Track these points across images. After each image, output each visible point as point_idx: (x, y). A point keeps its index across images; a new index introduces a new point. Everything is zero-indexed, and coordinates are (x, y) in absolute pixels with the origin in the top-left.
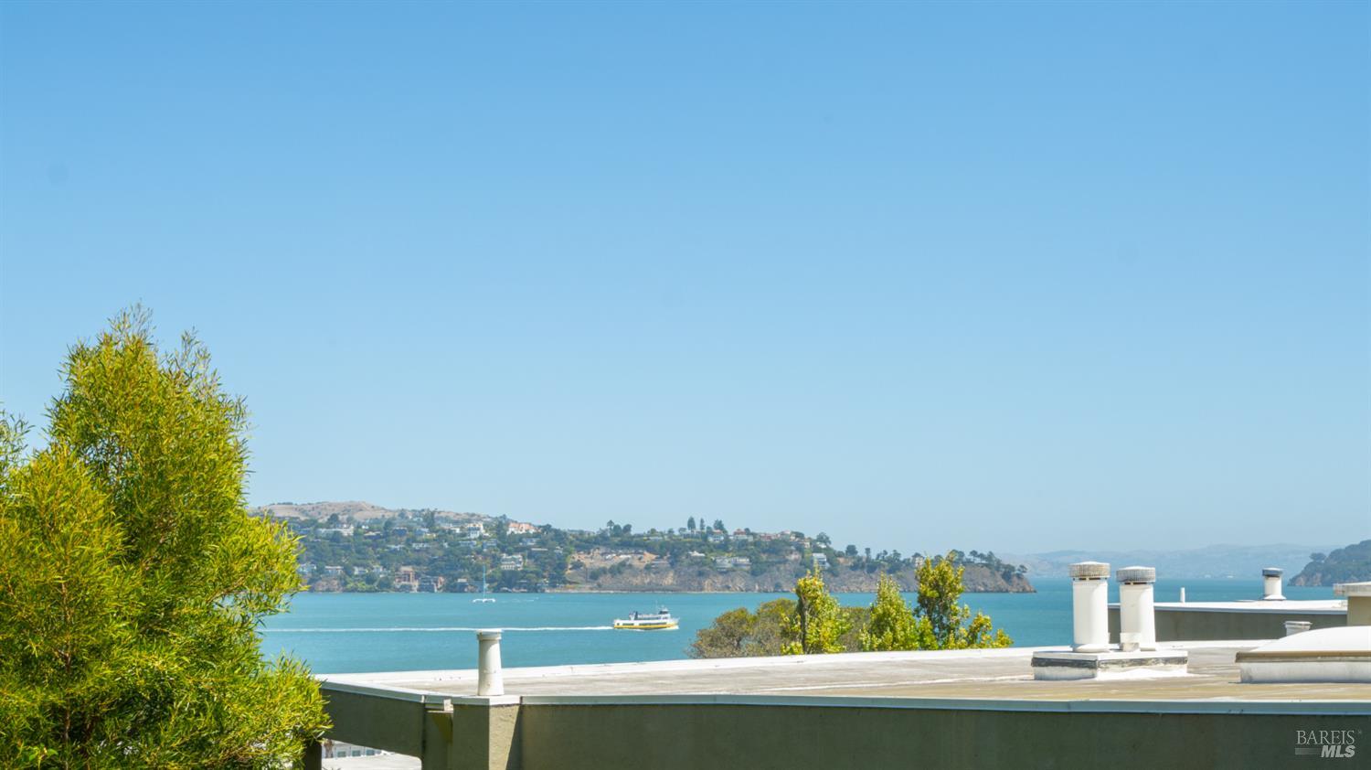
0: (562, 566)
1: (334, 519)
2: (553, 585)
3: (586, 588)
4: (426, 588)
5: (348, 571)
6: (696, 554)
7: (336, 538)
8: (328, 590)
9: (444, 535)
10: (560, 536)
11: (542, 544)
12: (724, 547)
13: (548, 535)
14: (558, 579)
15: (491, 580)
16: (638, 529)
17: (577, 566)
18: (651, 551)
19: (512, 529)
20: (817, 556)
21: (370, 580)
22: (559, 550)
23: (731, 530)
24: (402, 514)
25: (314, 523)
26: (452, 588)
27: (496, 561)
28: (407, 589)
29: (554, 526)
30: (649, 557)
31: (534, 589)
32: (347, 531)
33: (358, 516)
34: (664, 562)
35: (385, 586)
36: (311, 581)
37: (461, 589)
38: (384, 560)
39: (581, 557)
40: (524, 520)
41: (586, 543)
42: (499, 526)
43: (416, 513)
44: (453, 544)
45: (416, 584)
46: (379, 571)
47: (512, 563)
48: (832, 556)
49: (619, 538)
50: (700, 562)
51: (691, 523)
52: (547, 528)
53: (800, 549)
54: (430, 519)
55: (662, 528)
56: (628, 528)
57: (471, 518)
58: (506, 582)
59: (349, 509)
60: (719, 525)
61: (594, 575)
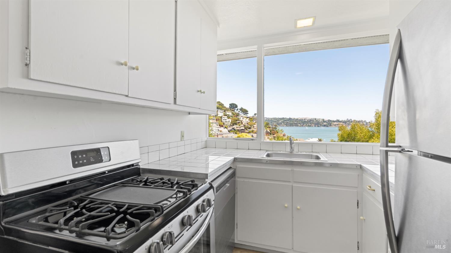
0: (331, 124)
1: (305, 119)
2: (330, 126)
3: (334, 126)
4: (315, 126)
5: (306, 124)
6: (348, 123)
7: (305, 121)
8: (304, 126)
9: (317, 121)
10: (331, 121)
11: (328, 122)
12: (352, 122)
13: (329, 121)
14: (330, 125)
15: (322, 125)
16: (340, 120)
17: (333, 124)
18: (342, 122)
19: (325, 120)
20: (364, 123)
21: (309, 125)
22: (331, 122)
23: (352, 120)
24: (312, 118)
25: (302, 120)
26: (318, 126)
27: (323, 123)
28: (313, 126)
29: (330, 120)
30: (342, 123)
31: (328, 126)
32: (306, 120)
33: (307, 119)
34: (344, 123)
35: (310, 126)
36: (303, 125)
37: (319, 126)
38: (310, 123)
39: (333, 123)
40: (326, 119)
41: (334, 121)
42: (323, 120)
43: (314, 118)
44: (318, 122)
45: (314, 126)
46: (310, 124)
47: (325, 124)
48: (367, 123)
49: (338, 121)
50: (349, 124)
51: (347, 119)
52: (329, 120)
53: (362, 122)
54: (315, 119)
55: (343, 120)
56: (339, 120)
57: (319, 119)
58: (325, 126)
59: (306, 118)
60: (351, 119)
61: (335, 125)
